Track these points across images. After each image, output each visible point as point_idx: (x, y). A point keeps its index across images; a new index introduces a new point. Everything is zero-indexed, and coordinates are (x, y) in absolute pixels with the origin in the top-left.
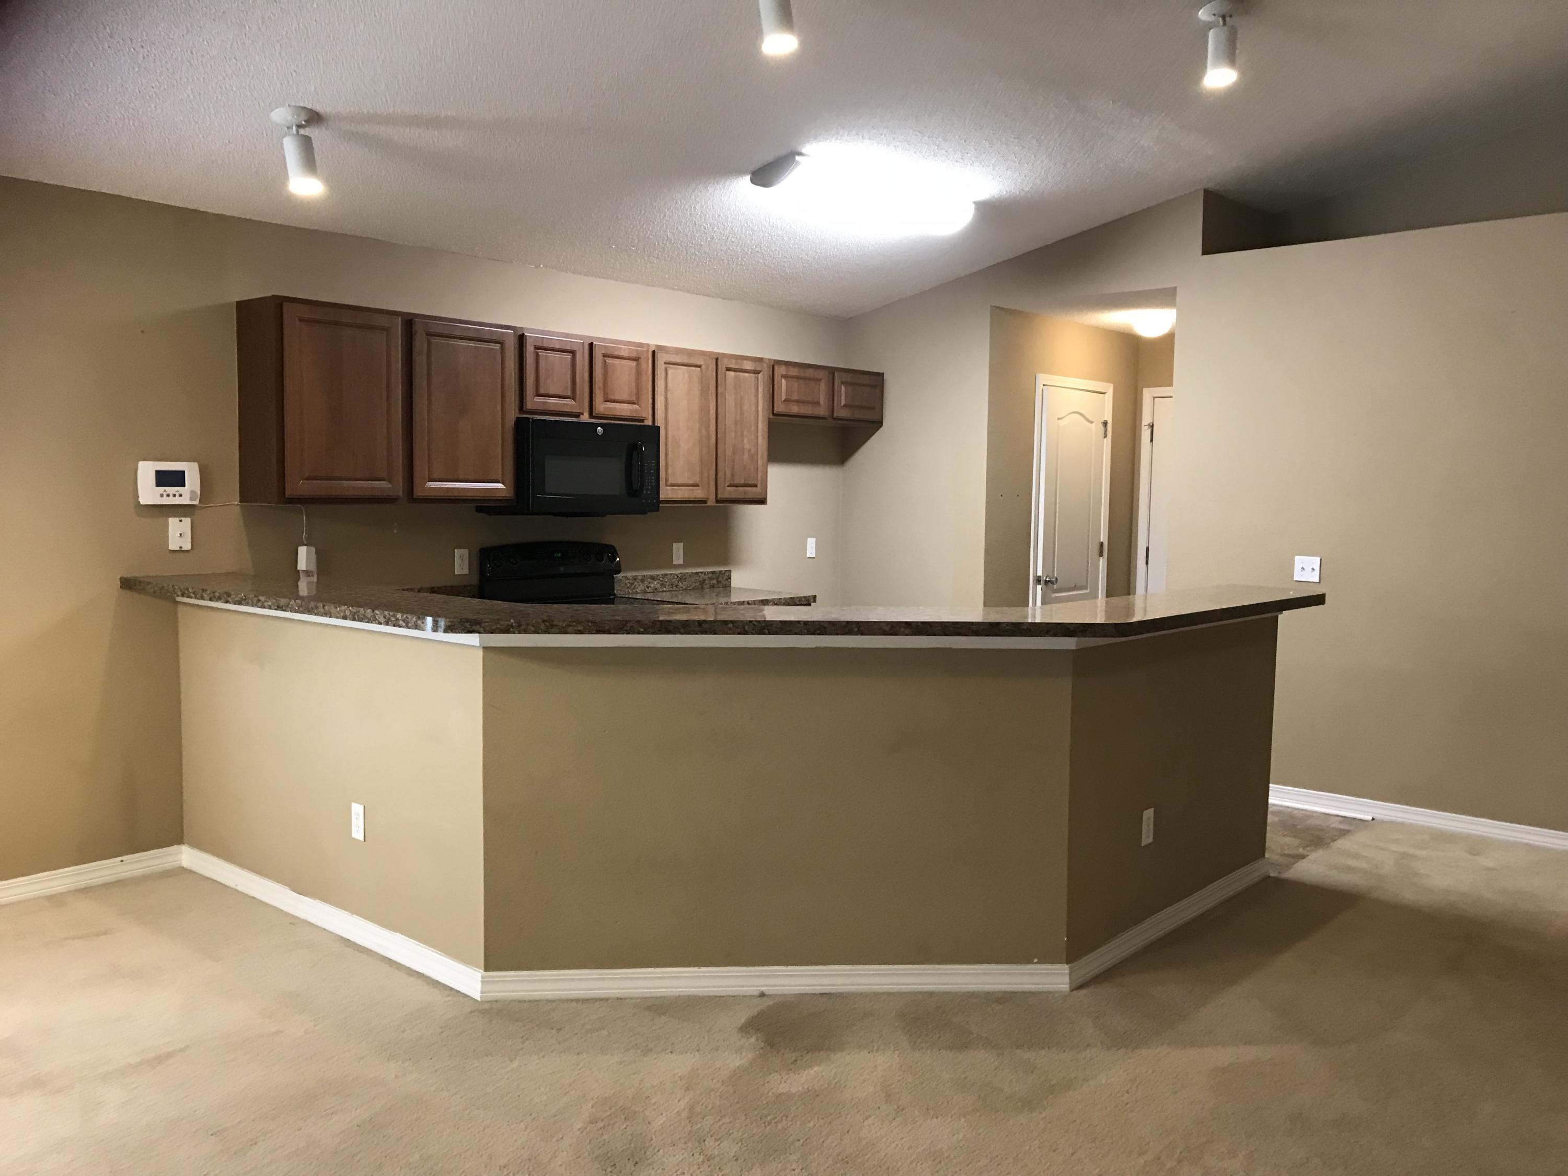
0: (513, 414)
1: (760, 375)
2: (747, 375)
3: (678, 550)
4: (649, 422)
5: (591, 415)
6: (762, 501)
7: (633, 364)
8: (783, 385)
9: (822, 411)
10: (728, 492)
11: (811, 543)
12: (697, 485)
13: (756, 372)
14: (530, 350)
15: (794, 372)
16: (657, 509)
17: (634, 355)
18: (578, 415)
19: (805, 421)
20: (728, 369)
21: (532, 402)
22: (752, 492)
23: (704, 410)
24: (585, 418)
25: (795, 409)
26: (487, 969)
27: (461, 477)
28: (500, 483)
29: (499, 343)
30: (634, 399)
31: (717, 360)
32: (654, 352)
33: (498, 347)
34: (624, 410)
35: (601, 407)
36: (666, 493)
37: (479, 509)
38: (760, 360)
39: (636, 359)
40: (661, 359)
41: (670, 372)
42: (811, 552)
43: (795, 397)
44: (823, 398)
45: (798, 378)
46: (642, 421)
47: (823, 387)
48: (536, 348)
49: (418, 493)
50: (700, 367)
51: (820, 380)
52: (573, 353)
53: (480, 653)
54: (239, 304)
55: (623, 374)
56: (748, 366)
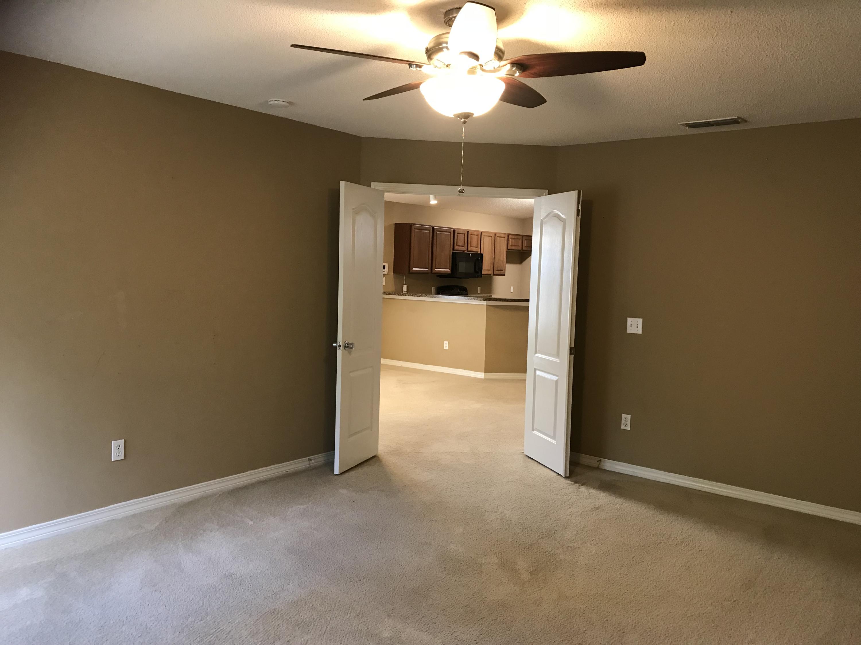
0: (452, 251)
1: (505, 238)
2: (502, 238)
3: (479, 288)
4: (479, 253)
5: (467, 251)
6: (504, 275)
7: (477, 236)
8: (510, 240)
9: (520, 248)
10: (496, 272)
11: (512, 288)
12: (489, 270)
13: (504, 237)
14: (456, 234)
15: (513, 237)
16: (481, 277)
17: (477, 234)
18: (464, 251)
19: (515, 251)
20: (498, 237)
21: (456, 248)
22: (502, 272)
23: (492, 249)
24: (466, 252)
25: (513, 248)
26: (485, 372)
27: (442, 268)
28: (448, 269)
29: (449, 232)
30: (476, 246)
31: (495, 234)
32: (481, 233)
33: (450, 233)
34: (474, 249)
35: (469, 249)
36: (484, 273)
37: (438, 276)
38: (505, 234)
39: (478, 235)
40: (483, 234)
41: (485, 238)
42: (512, 291)
43: (513, 244)
44: (520, 245)
45: (514, 239)
46: (478, 252)
47: (520, 242)
48: (457, 233)
49: (433, 272)
50: (491, 236)
51: (519, 239)
52: (464, 234)
53: (486, 306)
54: (395, 223)
55: (474, 241)
56: (503, 235)
